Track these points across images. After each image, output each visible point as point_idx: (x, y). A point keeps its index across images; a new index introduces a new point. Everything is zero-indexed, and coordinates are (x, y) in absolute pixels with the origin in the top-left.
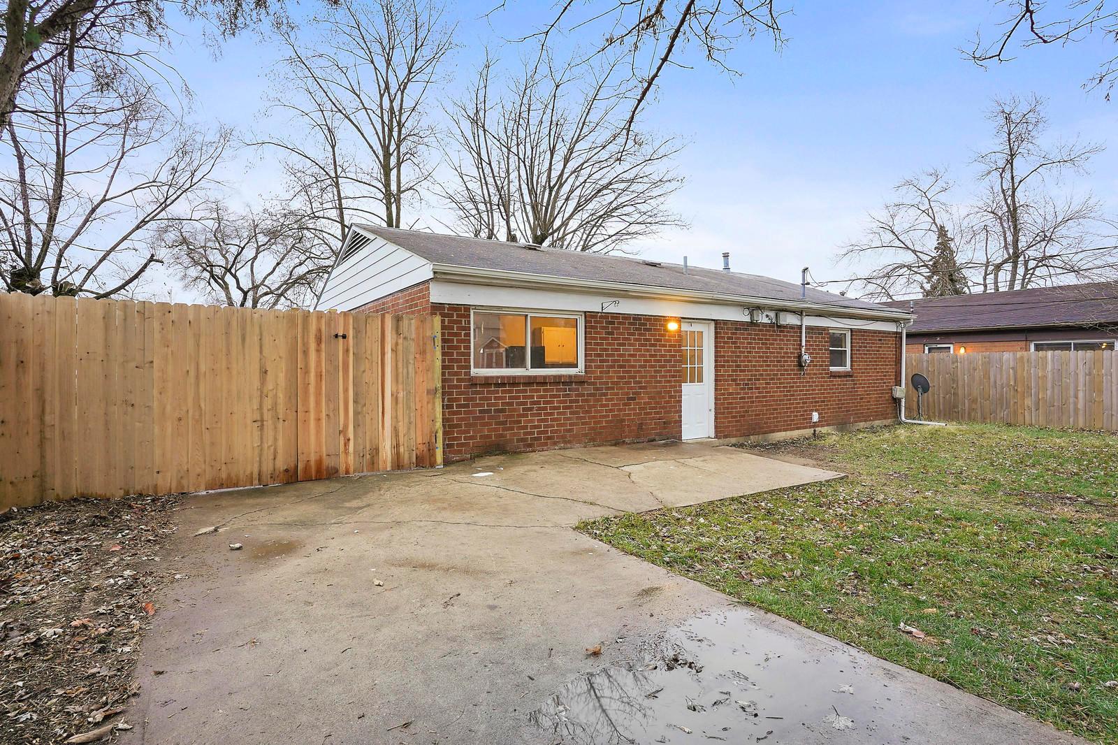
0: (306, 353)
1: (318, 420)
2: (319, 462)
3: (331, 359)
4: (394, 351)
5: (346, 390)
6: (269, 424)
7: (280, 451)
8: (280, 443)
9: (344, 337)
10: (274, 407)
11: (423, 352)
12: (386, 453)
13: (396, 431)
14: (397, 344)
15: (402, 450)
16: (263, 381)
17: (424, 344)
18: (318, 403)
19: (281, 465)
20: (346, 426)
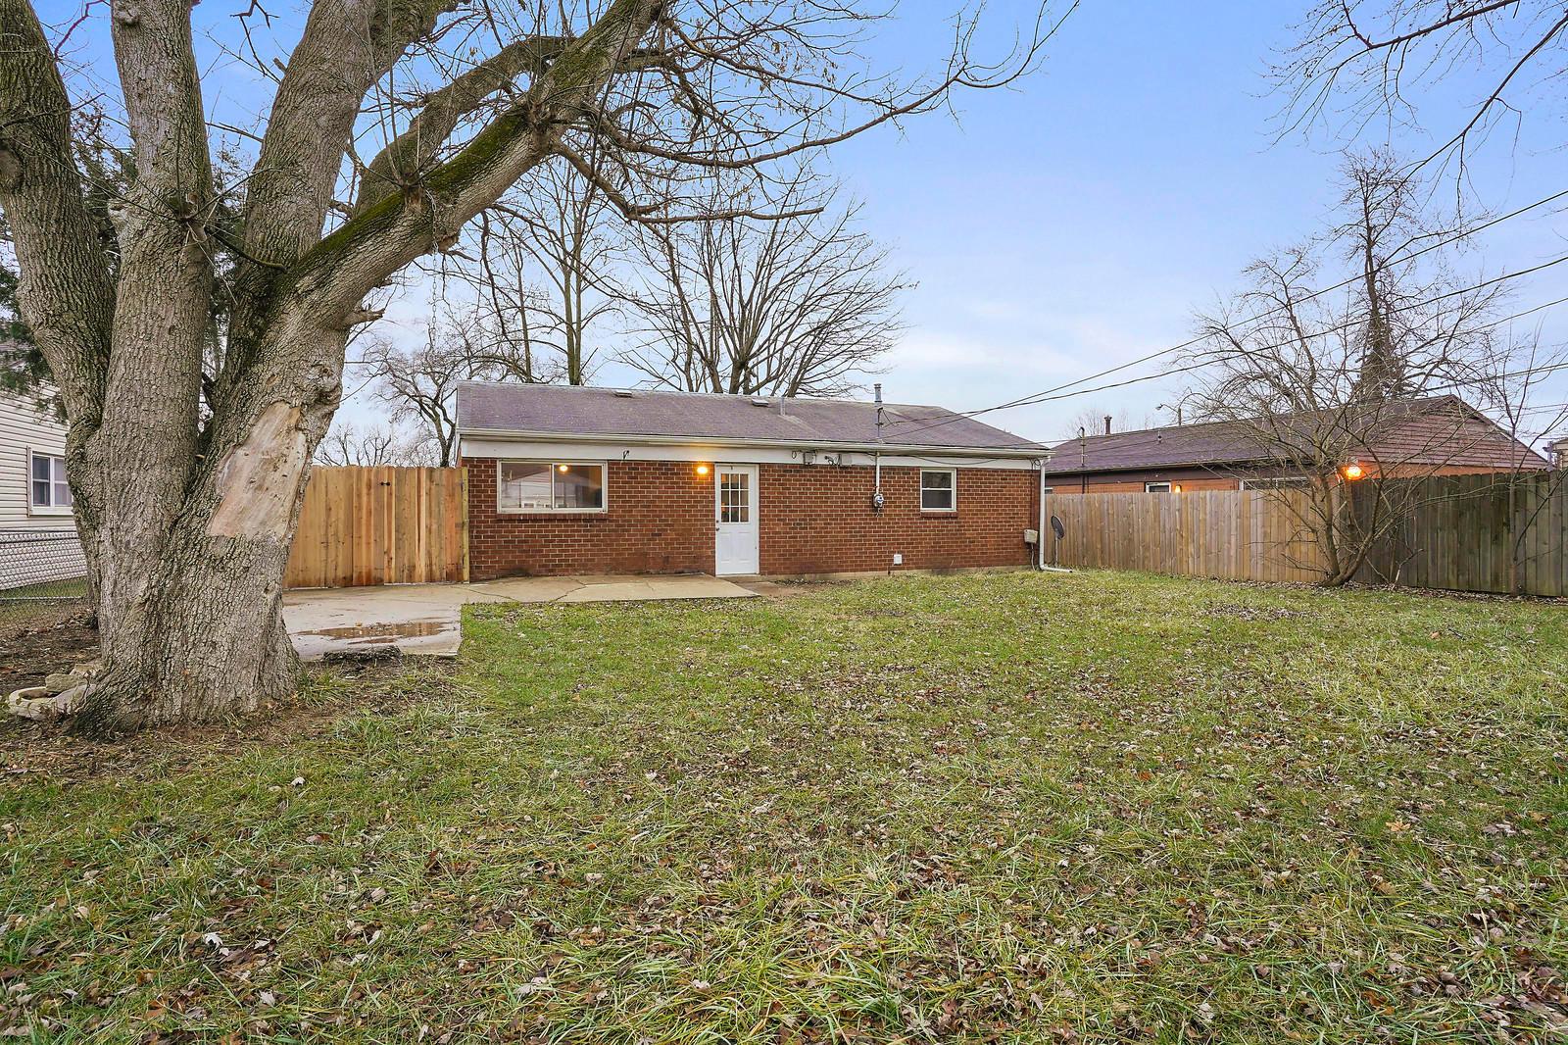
0: (359, 496)
1: (368, 544)
2: (369, 574)
3: (379, 500)
4: (429, 494)
5: (390, 523)
6: (332, 546)
7: (340, 564)
8: (340, 558)
9: (388, 484)
10: (336, 534)
11: (452, 495)
12: (421, 569)
13: (429, 554)
14: (430, 489)
15: (434, 567)
16: (328, 516)
17: (453, 489)
18: (368, 531)
19: (340, 574)
20: (389, 549)
